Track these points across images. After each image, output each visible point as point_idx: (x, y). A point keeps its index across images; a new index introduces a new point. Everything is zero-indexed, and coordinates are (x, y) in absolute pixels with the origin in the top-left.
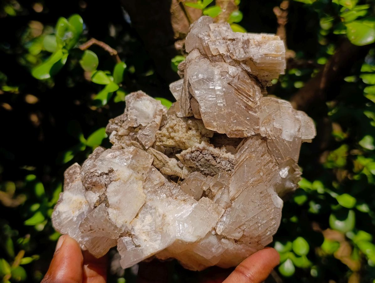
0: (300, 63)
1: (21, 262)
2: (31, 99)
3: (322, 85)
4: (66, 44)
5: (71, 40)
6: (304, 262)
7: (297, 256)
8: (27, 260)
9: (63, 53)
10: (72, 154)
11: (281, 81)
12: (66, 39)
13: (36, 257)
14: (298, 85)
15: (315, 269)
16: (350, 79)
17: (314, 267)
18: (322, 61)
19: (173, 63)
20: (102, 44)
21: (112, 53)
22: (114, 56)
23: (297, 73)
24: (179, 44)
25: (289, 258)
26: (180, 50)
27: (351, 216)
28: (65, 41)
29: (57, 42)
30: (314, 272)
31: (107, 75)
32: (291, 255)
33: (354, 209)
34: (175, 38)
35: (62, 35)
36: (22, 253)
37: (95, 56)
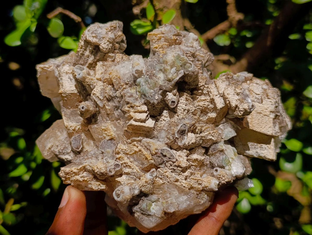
0: (249, 24)
1: (11, 208)
2: (14, 66)
3: (268, 43)
4: (35, 14)
5: (38, 9)
6: (259, 200)
7: (253, 195)
8: (16, 207)
9: (32, 22)
10: (49, 113)
11: (233, 42)
12: (33, 9)
13: (24, 204)
14: (249, 45)
15: (271, 205)
16: (293, 37)
17: (270, 203)
18: (269, 22)
19: (132, 27)
20: (68, 13)
21: (76, 20)
22: (79, 23)
23: (248, 35)
24: (137, 10)
25: (245, 197)
26: (137, 15)
27: (299, 158)
28: (33, 10)
29: (26, 12)
30: (269, 208)
31: (74, 40)
32: (247, 194)
33: (301, 152)
34: (133, 4)
35: (30, 6)
36: (12, 201)
37: (60, 23)
